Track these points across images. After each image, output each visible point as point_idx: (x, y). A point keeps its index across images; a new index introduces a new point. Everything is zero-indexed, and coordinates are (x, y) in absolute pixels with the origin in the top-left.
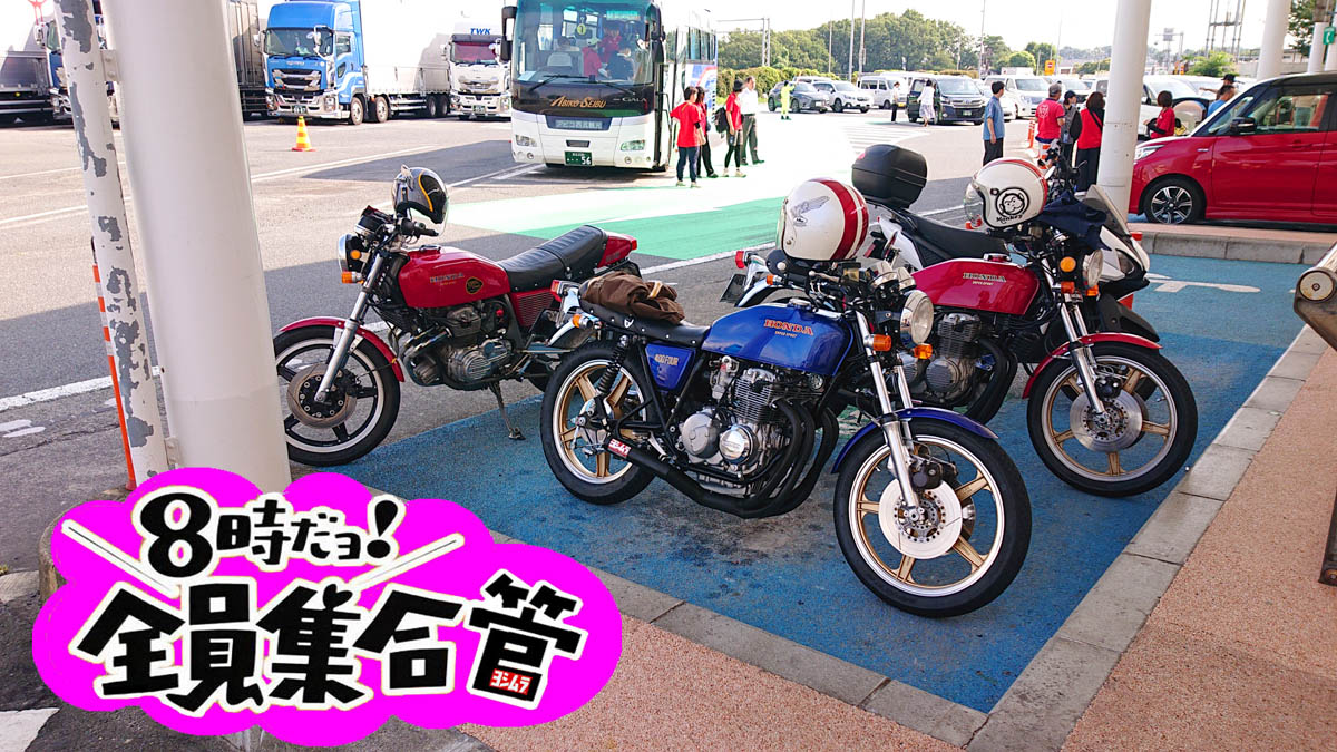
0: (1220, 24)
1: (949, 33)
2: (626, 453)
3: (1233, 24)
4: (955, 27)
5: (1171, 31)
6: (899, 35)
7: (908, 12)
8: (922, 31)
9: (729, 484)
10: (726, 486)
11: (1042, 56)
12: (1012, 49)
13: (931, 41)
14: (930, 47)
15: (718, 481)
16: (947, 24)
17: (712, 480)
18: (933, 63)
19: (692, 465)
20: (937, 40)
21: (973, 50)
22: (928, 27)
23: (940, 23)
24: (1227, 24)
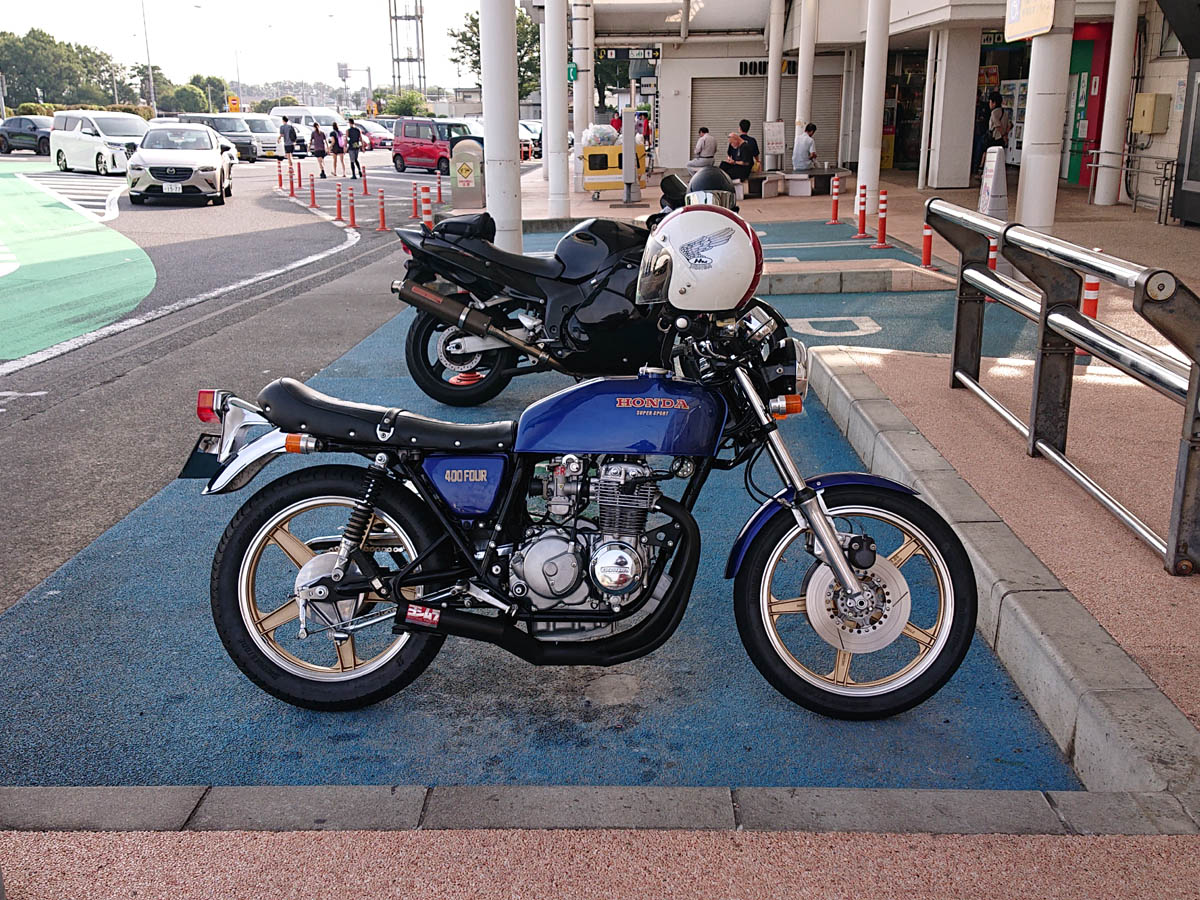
0: (403, 60)
1: (94, 61)
2: (436, 618)
3: (415, 60)
4: (98, 53)
5: (345, 66)
6: (27, 59)
7: (33, 31)
8: (58, 57)
9: (588, 625)
10: (582, 629)
11: (212, 91)
12: (174, 83)
13: (70, 68)
14: (73, 79)
15: (568, 625)
16: (87, 50)
17: (559, 625)
18: (79, 96)
19: (540, 612)
20: (79, 69)
21: (127, 81)
22: (63, 52)
23: (78, 48)
24: (410, 60)
